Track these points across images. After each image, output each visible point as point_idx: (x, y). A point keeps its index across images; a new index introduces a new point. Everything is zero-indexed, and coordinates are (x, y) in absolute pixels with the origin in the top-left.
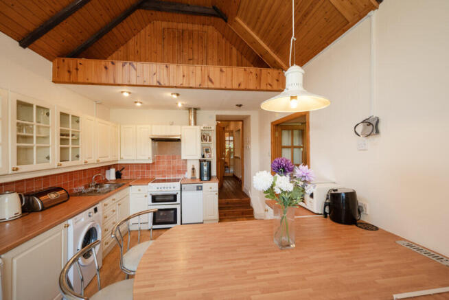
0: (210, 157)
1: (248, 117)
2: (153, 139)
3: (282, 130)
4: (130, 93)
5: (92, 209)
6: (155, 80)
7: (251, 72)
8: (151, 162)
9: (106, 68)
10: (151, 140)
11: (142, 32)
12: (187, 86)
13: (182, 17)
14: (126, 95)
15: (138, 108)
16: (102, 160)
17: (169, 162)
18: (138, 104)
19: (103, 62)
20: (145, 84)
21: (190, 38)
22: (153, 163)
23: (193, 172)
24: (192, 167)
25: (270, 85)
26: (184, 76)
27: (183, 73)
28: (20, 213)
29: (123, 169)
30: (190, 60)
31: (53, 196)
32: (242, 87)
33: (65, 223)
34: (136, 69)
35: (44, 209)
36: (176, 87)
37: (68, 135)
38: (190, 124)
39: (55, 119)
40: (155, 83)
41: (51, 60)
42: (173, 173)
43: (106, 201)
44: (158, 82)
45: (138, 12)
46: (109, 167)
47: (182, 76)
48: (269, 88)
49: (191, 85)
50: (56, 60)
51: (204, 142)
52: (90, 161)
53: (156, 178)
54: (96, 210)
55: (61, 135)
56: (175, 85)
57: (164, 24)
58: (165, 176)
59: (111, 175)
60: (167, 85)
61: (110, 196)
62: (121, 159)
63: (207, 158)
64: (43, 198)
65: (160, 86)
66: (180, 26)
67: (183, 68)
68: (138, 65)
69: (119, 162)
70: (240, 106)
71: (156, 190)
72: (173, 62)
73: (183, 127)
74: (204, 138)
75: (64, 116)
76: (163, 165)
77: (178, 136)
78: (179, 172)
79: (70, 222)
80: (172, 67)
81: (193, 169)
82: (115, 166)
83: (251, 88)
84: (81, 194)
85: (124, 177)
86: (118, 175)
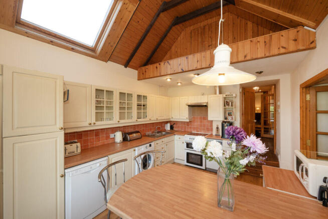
0: (232, 119)
1: (278, 81)
2: (189, 106)
3: (317, 92)
4: (171, 79)
5: (148, 145)
6: (180, 68)
7: (258, 42)
8: (188, 121)
9: (157, 68)
10: (187, 107)
11: (179, 38)
12: (200, 67)
13: (203, 17)
14: (169, 80)
15: (180, 86)
16: (159, 118)
17: (201, 122)
18: (179, 84)
19: (155, 65)
20: (175, 72)
21: (209, 30)
22: (190, 122)
23: (218, 130)
24: (216, 127)
25: (283, 47)
26: (198, 61)
27: (197, 59)
28: (122, 140)
29: (174, 124)
30: (209, 46)
31: (134, 135)
32: (248, 58)
33: (134, 149)
34: (170, 64)
35: (130, 140)
36: (192, 70)
37: (141, 106)
38: (215, 93)
39: (135, 99)
40: (180, 71)
41: (137, 70)
42: (204, 130)
43: (157, 142)
44: (182, 69)
45: (174, 28)
46: (167, 122)
47: (196, 61)
48: (282, 51)
49: (203, 67)
50: (139, 69)
51: (227, 107)
52: (152, 119)
53: (193, 132)
54: (150, 145)
55: (138, 106)
56: (192, 69)
57: (192, 28)
58: (198, 131)
59: (168, 127)
60: (187, 70)
61: (160, 139)
62: (172, 118)
63: (230, 119)
64: (130, 136)
65: (183, 72)
66: (202, 24)
67: (198, 56)
68: (171, 62)
69: (171, 120)
70: (261, 72)
71: (189, 139)
72: (191, 54)
73: (210, 96)
74: (226, 103)
75: (139, 96)
76: (197, 124)
77: (204, 103)
78: (208, 130)
79: (136, 148)
80: (190, 57)
81: (217, 128)
82: (170, 122)
83: (259, 56)
84: (148, 136)
85: (175, 129)
86: (172, 127)
